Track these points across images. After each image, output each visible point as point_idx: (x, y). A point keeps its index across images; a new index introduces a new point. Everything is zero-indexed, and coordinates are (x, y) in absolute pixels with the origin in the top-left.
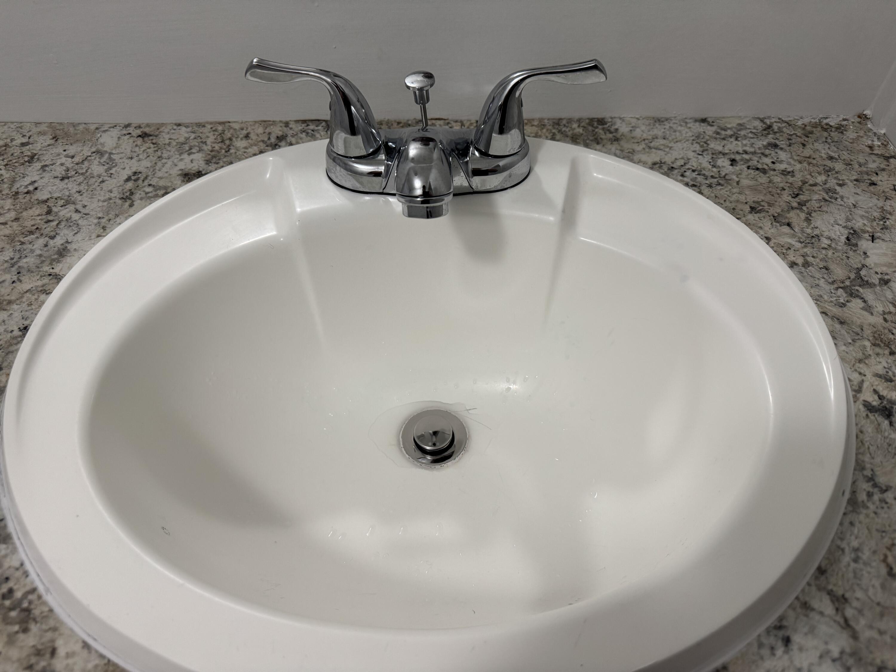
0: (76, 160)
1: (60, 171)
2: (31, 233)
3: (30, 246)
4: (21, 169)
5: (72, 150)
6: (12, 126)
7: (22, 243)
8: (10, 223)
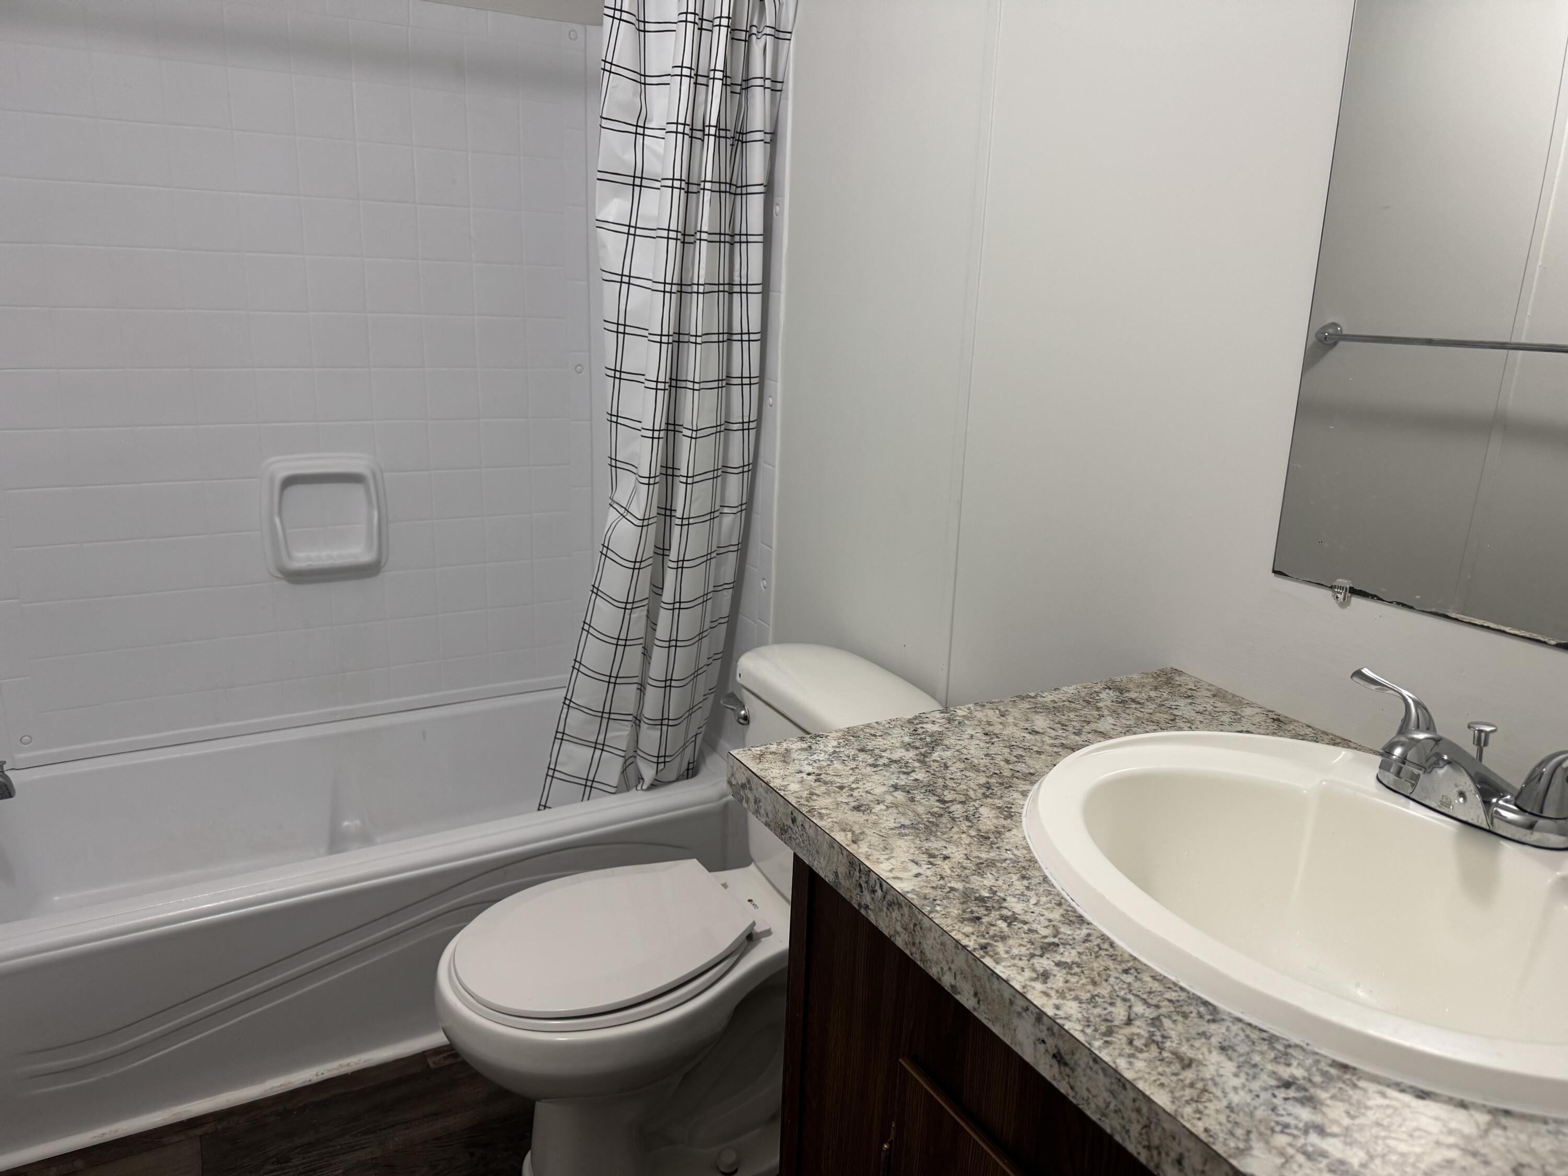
0: (1216, 709)
1: (1201, 709)
2: (1153, 722)
3: (1146, 726)
4: (1177, 698)
5: (1219, 704)
6: (1194, 679)
7: (1143, 723)
8: (1145, 713)
